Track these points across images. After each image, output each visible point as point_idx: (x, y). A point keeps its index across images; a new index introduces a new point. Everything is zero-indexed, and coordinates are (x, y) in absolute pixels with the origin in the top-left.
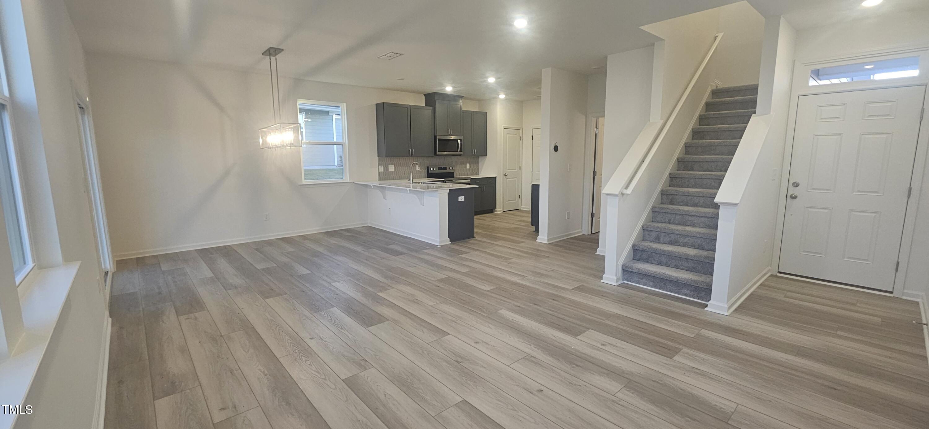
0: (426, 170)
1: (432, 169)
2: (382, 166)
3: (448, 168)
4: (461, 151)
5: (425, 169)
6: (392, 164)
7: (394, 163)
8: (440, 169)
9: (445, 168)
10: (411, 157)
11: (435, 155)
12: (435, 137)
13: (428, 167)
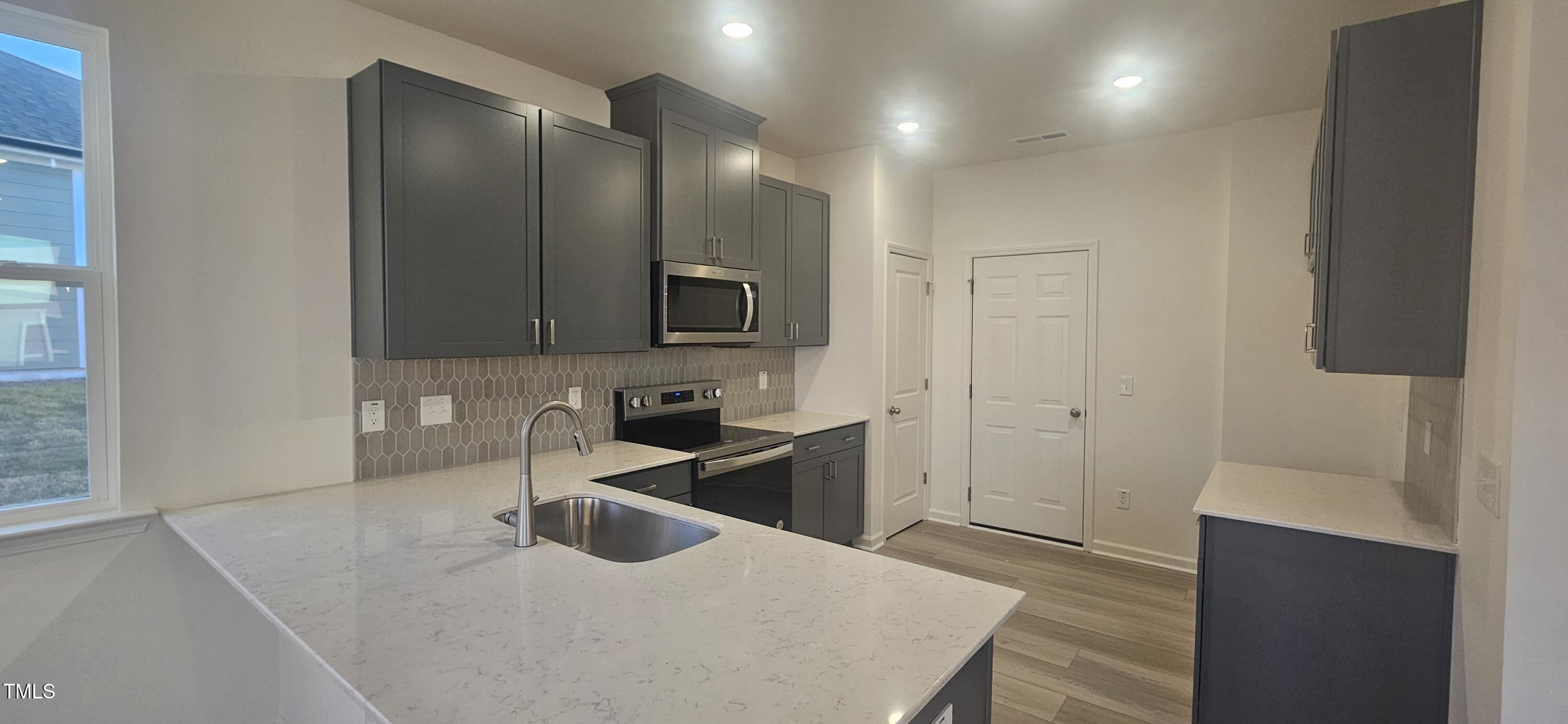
0: (612, 404)
1: (636, 403)
2: (382, 403)
3: (697, 396)
4: (754, 328)
5: (607, 404)
6: (440, 391)
7: (455, 383)
8: (668, 398)
9: (688, 396)
10: (540, 357)
11: (652, 346)
12: (656, 268)
13: (619, 397)
